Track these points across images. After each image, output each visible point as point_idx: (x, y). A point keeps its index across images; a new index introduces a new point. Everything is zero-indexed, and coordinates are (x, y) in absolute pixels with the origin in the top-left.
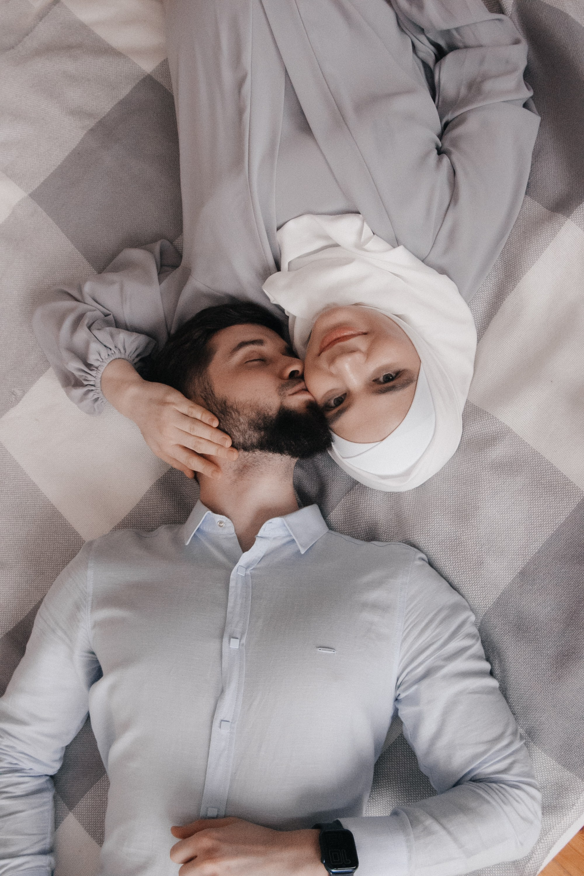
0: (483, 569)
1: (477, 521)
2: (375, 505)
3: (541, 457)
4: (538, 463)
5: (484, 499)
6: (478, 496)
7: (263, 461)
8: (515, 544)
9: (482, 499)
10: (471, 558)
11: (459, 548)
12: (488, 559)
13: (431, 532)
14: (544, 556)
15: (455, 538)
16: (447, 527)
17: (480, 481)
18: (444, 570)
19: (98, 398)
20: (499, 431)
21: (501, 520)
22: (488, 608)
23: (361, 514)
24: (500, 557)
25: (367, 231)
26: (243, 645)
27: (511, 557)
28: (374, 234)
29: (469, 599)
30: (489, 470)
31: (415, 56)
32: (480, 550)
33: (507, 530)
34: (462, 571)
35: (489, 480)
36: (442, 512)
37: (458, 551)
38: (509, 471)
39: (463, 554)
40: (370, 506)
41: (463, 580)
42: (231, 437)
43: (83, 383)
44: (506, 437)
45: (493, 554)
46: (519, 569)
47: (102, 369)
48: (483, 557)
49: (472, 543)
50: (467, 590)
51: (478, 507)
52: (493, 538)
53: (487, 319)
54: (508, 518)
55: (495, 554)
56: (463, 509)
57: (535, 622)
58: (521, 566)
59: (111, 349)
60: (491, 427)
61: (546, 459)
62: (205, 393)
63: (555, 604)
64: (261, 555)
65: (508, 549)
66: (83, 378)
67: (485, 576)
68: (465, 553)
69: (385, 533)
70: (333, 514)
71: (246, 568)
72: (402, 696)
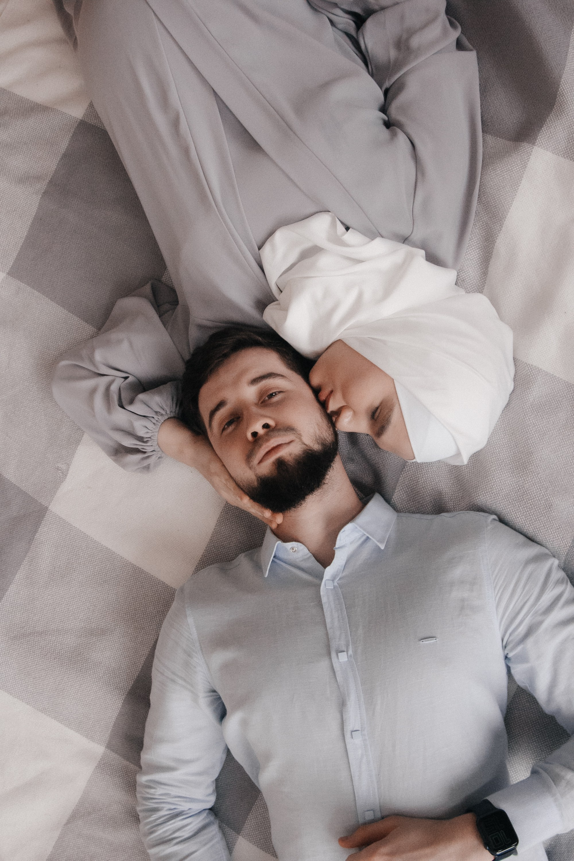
0: (554, 511)
1: (534, 467)
2: (433, 476)
5: (535, 444)
6: (528, 442)
9: (532, 444)
10: (539, 503)
11: (525, 497)
12: (556, 501)
13: (494, 489)
15: (518, 488)
16: (508, 479)
18: (516, 521)
20: (529, 374)
21: (557, 458)
22: (568, 548)
23: (423, 489)
24: (565, 495)
26: (351, 656)
29: (548, 543)
30: (531, 415)
31: (334, 29)
32: (546, 493)
34: (534, 518)
35: (534, 424)
36: (499, 466)
37: (525, 500)
38: (550, 410)
39: (530, 501)
40: (429, 479)
41: (538, 527)
44: (538, 378)
45: (558, 494)
47: (155, 438)
48: (550, 499)
49: (536, 489)
50: (544, 535)
51: (532, 453)
52: (554, 477)
54: (563, 454)
55: (560, 494)
56: (518, 459)
59: (153, 418)
64: (343, 563)
67: (557, 518)
68: (533, 500)
69: (451, 500)
70: (396, 496)
71: (333, 581)
72: (510, 655)
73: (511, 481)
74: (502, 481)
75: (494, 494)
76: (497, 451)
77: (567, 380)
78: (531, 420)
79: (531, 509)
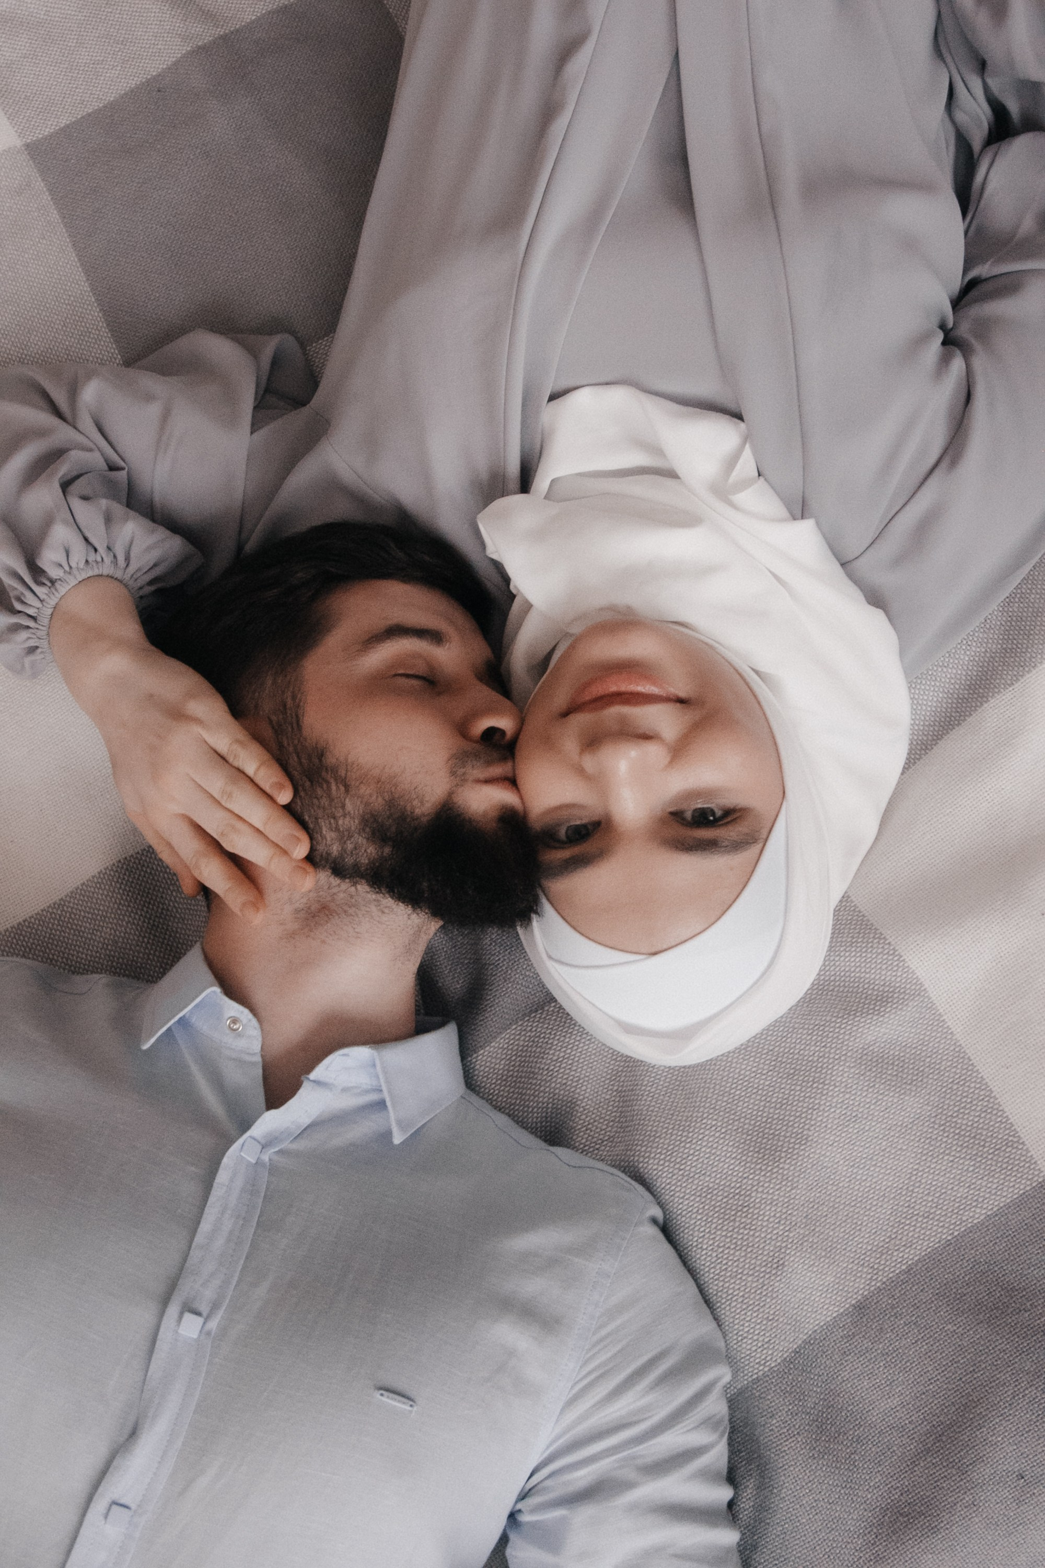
0: (780, 1280)
2: (581, 1061)
3: (970, 1068)
4: (960, 1077)
5: (824, 1125)
6: (812, 1113)
7: (368, 909)
8: (861, 1240)
9: (818, 1124)
10: (761, 1247)
11: (741, 1216)
12: (797, 1260)
13: (689, 1163)
14: (917, 1284)
15: (738, 1191)
16: (727, 1161)
17: (827, 1082)
18: (694, 1254)
19: (37, 647)
20: (897, 985)
21: (847, 1180)
22: (766, 1369)
23: (546, 1072)
24: (822, 1260)
25: (747, 464)
26: (209, 1333)
27: (845, 1265)
28: (759, 475)
29: (731, 1335)
30: (852, 1065)
31: (947, 117)
32: (786, 1234)
33: (853, 1204)
34: (735, 1270)
35: (846, 1086)
36: (724, 1125)
37: (737, 1224)
38: (894, 1078)
39: (746, 1232)
40: (570, 1062)
41: (730, 1292)
42: (311, 838)
43: (12, 606)
44: (910, 1004)
45: (809, 1251)
46: (855, 1297)
47: (62, 589)
48: (788, 1252)
49: (772, 1214)
50: (733, 1314)
51: (806, 1139)
52: (819, 1214)
53: (936, 729)
54: (864, 1178)
55: (814, 1252)
56: (771, 1132)
57: (857, 1422)
58: (861, 1292)
59: (96, 550)
60: (884, 972)
61: (980, 1076)
62: (281, 717)
63: (913, 1394)
64: (306, 1121)
65: (844, 1247)
66: (16, 593)
67: (780, 1297)
68: (752, 1233)
69: (587, 1130)
70: (486, 1053)
71: (264, 1147)
72: (525, 1518)
73: (732, 1167)
74: (712, 1158)
75: (681, 1173)
76: (738, 1092)
77: (961, 1042)
78: (846, 1075)
79: (738, 1248)
